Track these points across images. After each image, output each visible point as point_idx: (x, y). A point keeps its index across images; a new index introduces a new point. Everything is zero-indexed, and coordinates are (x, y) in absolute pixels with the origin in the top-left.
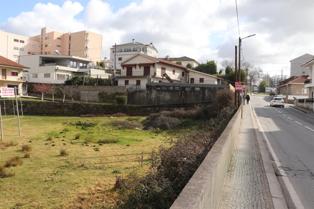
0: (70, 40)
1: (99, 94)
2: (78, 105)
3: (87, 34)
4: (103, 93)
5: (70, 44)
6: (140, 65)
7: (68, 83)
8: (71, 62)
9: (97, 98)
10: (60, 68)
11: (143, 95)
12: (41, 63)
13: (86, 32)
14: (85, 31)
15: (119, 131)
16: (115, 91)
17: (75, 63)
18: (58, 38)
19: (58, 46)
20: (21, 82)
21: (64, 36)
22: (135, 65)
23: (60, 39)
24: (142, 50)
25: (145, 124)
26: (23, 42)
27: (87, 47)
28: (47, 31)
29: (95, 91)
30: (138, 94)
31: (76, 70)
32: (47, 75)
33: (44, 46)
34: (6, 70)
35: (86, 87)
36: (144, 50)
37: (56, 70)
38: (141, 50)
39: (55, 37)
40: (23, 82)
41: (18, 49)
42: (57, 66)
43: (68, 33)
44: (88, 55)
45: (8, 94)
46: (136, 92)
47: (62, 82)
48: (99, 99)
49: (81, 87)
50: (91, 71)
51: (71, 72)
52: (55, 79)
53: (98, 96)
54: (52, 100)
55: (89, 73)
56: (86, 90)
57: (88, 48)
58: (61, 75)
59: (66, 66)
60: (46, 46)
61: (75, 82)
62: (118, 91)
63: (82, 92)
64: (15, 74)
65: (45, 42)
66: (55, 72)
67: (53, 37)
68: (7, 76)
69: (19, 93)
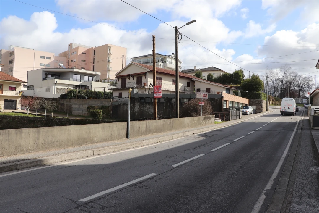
0: (94, 54)
1: (88, 108)
3: (110, 47)
4: (91, 106)
5: (94, 58)
6: (133, 75)
7: (63, 97)
8: (75, 76)
9: (86, 112)
10: (59, 81)
11: (126, 108)
12: (44, 77)
13: (109, 46)
14: (107, 45)
16: (101, 105)
17: (79, 77)
18: (83, 53)
19: (82, 61)
20: (20, 97)
21: (89, 50)
22: (129, 76)
23: (85, 54)
24: (161, 60)
26: (49, 58)
27: (109, 61)
28: (73, 47)
29: (84, 104)
30: (121, 107)
31: (78, 83)
32: (48, 90)
33: (70, 61)
34: (3, 84)
35: (77, 101)
36: (163, 61)
37: (56, 84)
38: (160, 61)
39: (80, 52)
40: (22, 97)
41: (44, 66)
42: (56, 80)
43: (92, 48)
44: (110, 69)
46: (120, 105)
47: (58, 96)
48: (87, 114)
49: (73, 101)
50: (92, 84)
51: (74, 85)
52: (54, 93)
53: (86, 110)
54: (44, 116)
55: (90, 87)
56: (77, 104)
57: (111, 61)
58: (61, 89)
59: (69, 80)
60: (72, 61)
61: (70, 95)
62: (103, 105)
63: (74, 106)
64: (12, 89)
65: (71, 57)
66: (54, 86)
67: (78, 52)
68: (4, 91)
69: (17, 107)
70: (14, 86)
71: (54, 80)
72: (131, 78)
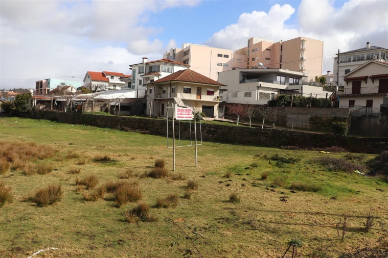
0: (281, 50)
1: (311, 119)
2: (279, 132)
3: (303, 41)
4: (316, 117)
5: (281, 55)
6: (374, 78)
7: (273, 103)
9: (308, 124)
10: (263, 84)
11: (374, 121)
12: (241, 79)
13: (302, 39)
14: (300, 38)
15: (328, 173)
16: (332, 116)
17: (283, 78)
18: (267, 49)
19: (266, 59)
20: (217, 103)
21: (274, 46)
22: (365, 79)
23: (270, 50)
24: (382, 56)
25: (371, 167)
26: (227, 56)
27: (302, 58)
28: (254, 42)
29: (305, 114)
30: (367, 120)
31: (284, 87)
32: (248, 94)
33: (251, 59)
34: (201, 88)
35: (294, 110)
36: (384, 56)
37: (259, 87)
38: (380, 56)
39: (264, 49)
40: (220, 103)
41: (221, 65)
42: (260, 83)
43: (279, 42)
44: (304, 69)
45: (185, 116)
46: (364, 117)
47: (265, 102)
48: (310, 126)
49: (288, 109)
50: (303, 88)
51: (278, 89)
52: (256, 99)
53: (308, 122)
54: (249, 125)
55: (300, 91)
56: (294, 114)
57: (304, 59)
58: (265, 93)
59: (272, 82)
60: (253, 59)
61: (281, 102)
62: (336, 116)
63: (288, 116)
64: (210, 93)
65: (252, 55)
66: (257, 91)
67: (261, 48)
68: (202, 96)
69: (215, 115)
70: (212, 90)
71: (256, 83)
72: (369, 81)
